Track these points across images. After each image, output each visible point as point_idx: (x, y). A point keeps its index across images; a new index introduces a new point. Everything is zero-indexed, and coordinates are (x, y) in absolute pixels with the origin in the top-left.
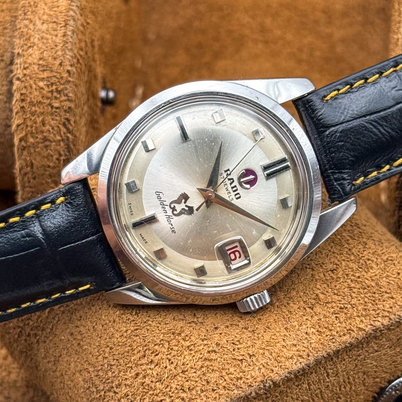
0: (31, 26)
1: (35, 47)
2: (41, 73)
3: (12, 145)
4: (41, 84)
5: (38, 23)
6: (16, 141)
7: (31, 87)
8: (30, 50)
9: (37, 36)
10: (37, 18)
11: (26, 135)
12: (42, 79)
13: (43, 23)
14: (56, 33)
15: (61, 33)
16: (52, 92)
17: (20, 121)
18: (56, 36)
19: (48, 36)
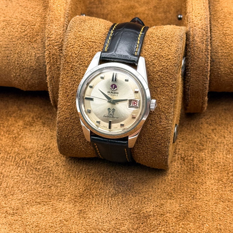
0: (51, 27)
1: (53, 35)
2: (56, 43)
3: (46, 70)
4: (56, 47)
5: (54, 26)
6: (47, 68)
7: (52, 49)
8: (51, 36)
9: (54, 31)
10: (53, 25)
11: (51, 66)
12: (56, 46)
13: (55, 26)
14: (60, 29)
15: (62, 29)
16: (60, 50)
17: (49, 61)
18: (60, 30)
19: (58, 31)
